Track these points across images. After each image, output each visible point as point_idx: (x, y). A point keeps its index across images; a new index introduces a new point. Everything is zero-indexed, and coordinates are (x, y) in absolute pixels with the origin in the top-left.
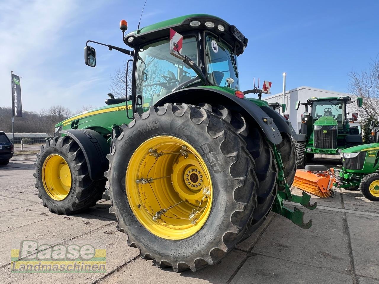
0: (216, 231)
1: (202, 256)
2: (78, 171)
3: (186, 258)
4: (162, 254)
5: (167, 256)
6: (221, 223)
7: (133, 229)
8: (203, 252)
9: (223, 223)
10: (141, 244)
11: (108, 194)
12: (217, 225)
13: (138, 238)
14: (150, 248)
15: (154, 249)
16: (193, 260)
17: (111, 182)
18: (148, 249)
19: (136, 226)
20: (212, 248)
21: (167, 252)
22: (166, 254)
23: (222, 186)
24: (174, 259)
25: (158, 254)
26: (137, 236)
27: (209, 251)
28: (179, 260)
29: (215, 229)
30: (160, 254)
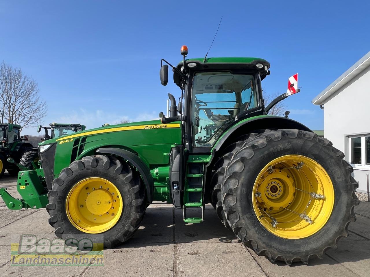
0: (341, 223)
1: (329, 245)
2: (134, 195)
3: (317, 249)
4: (294, 252)
5: (299, 253)
6: (344, 216)
7: (263, 237)
8: (330, 242)
9: (345, 216)
10: (273, 250)
11: (234, 210)
12: (341, 218)
13: (270, 245)
14: (282, 251)
15: (286, 250)
16: (322, 250)
17: (238, 198)
18: (281, 252)
19: (265, 235)
20: (337, 236)
21: (299, 249)
22: (298, 252)
23: (344, 190)
24: (306, 253)
25: (290, 253)
26: (268, 243)
27: (335, 239)
28: (310, 253)
29: (339, 222)
30: (292, 253)
